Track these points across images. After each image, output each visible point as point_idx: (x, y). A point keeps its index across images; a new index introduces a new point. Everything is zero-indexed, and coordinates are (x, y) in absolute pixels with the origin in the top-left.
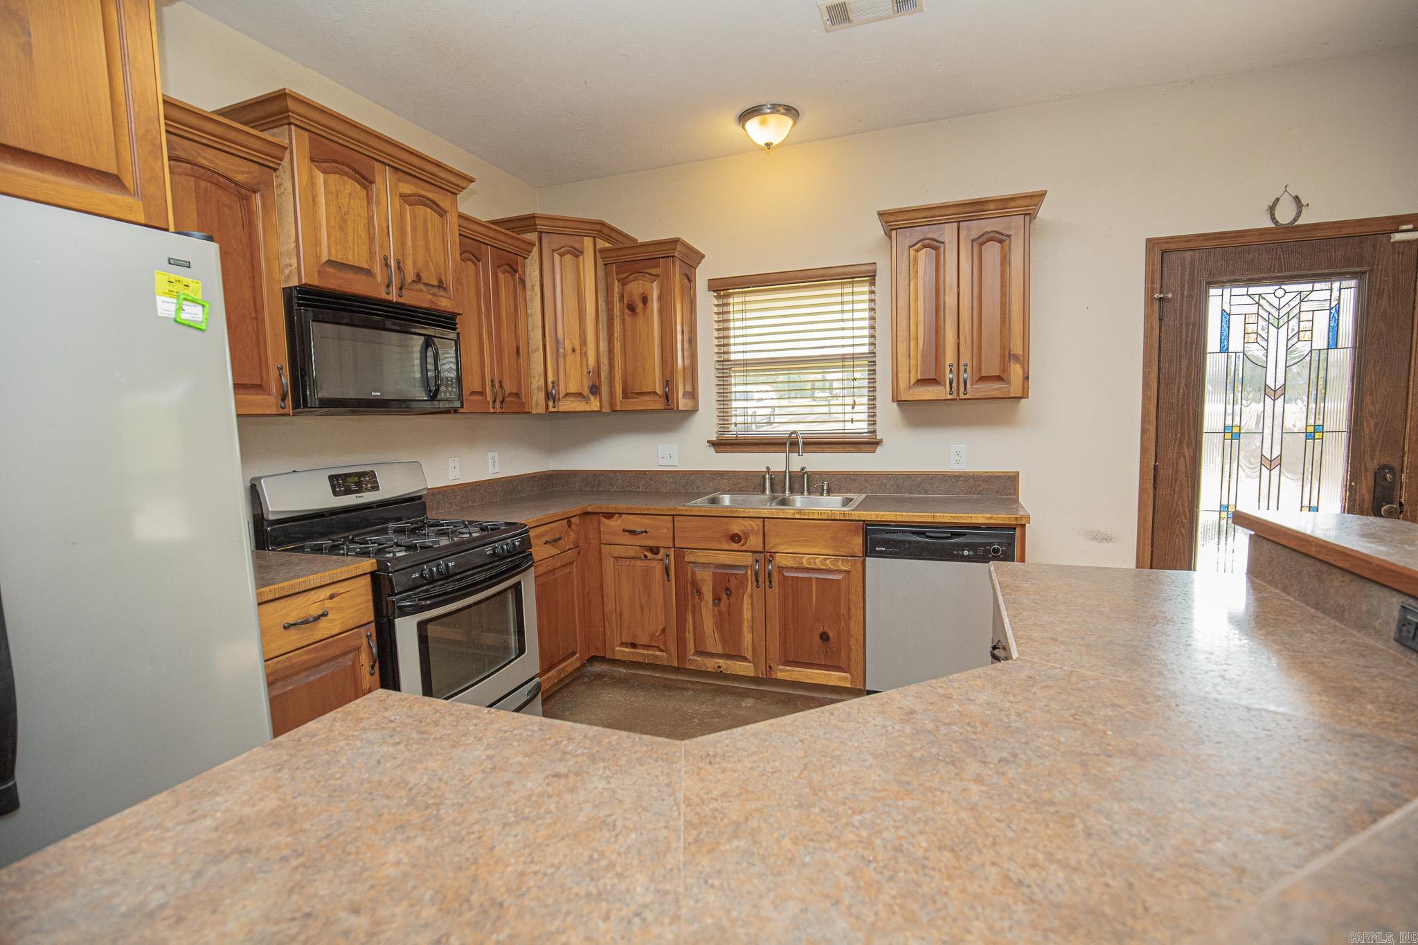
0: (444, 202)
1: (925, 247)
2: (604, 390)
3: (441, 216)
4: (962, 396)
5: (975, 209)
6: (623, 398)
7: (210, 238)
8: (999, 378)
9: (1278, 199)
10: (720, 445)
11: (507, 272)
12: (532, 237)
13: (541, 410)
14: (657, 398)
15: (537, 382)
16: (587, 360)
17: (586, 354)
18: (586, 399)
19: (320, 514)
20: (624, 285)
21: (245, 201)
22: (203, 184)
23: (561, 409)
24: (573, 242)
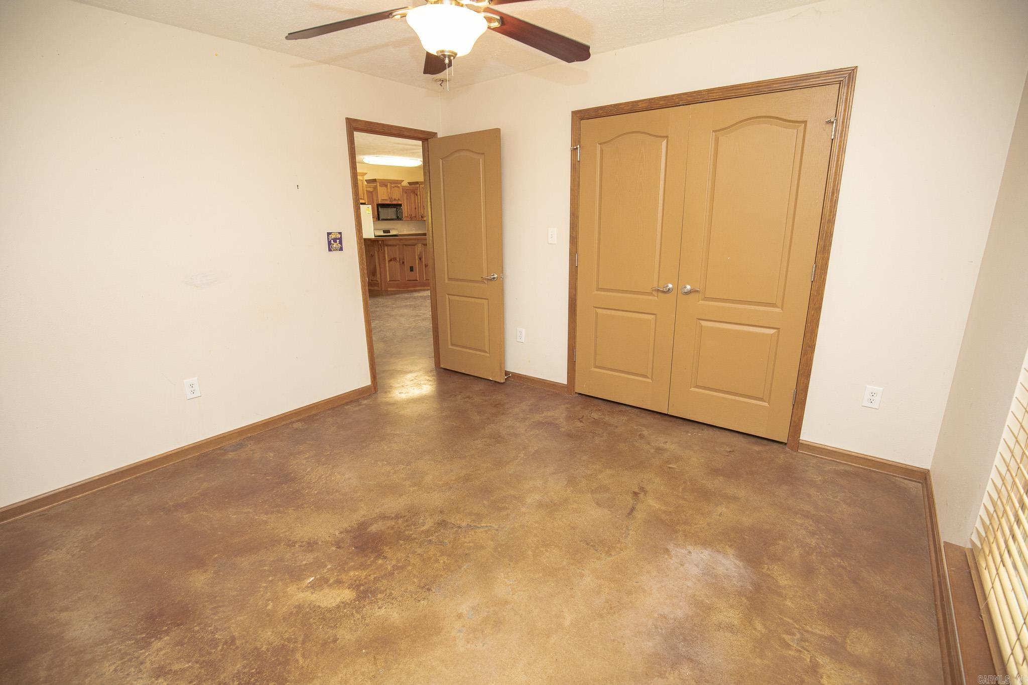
0: (399, 185)
3: (399, 188)
7: (370, 204)
11: (413, 193)
21: (372, 193)
22: (369, 193)
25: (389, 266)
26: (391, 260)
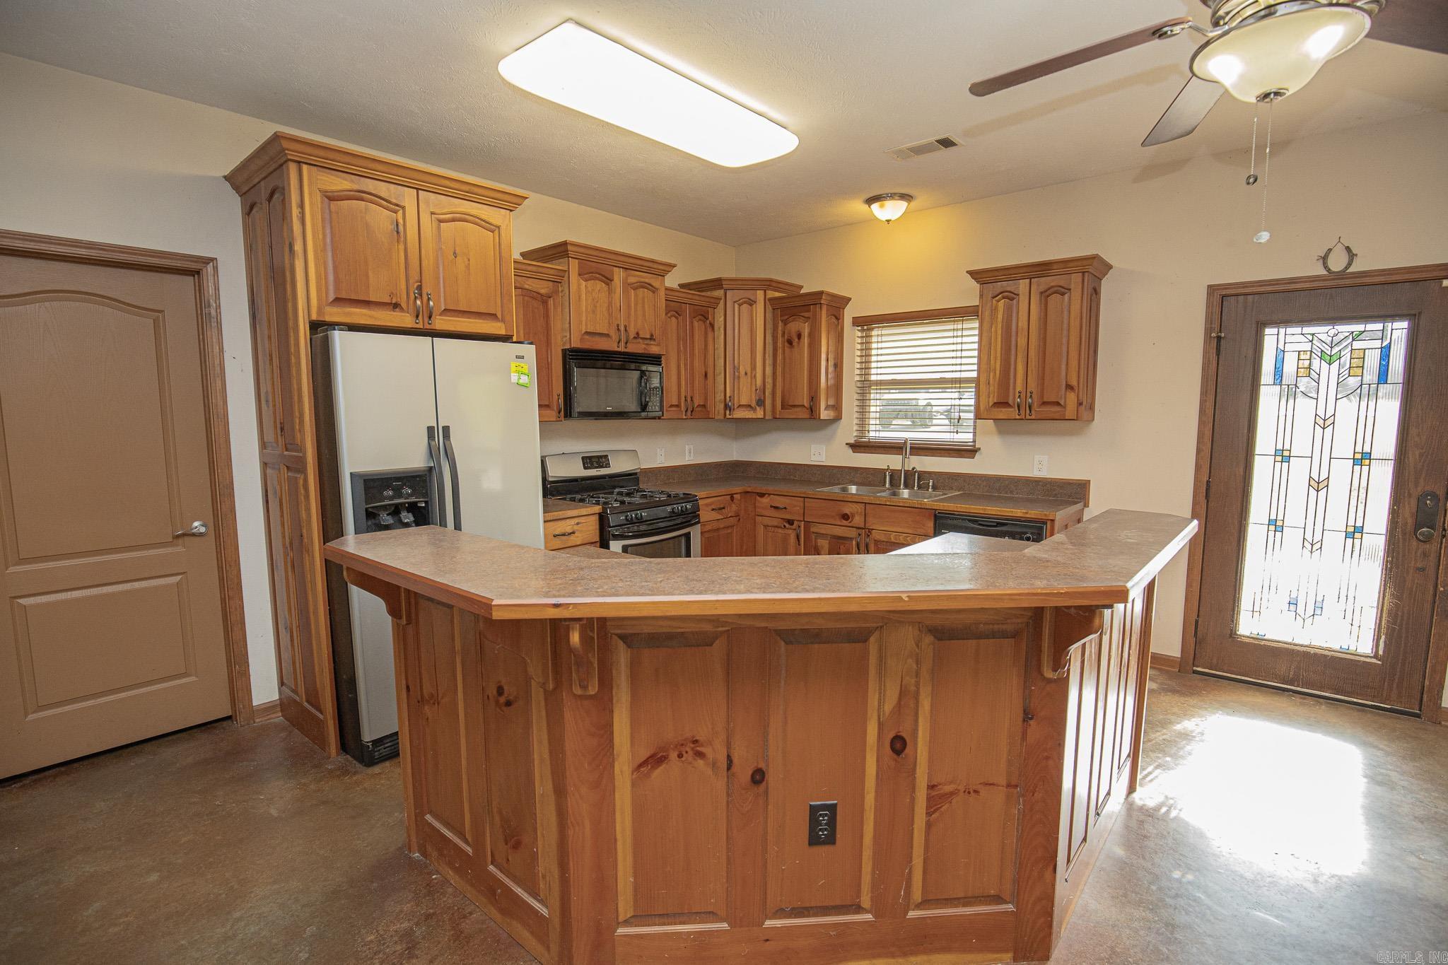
0: (656, 282)
1: (1004, 298)
2: (768, 402)
3: (654, 292)
4: (1028, 417)
5: (1041, 269)
6: (782, 409)
7: (531, 343)
8: (1058, 404)
9: (1330, 250)
10: (857, 447)
11: (700, 320)
12: (719, 293)
13: (721, 417)
14: (805, 410)
15: (720, 396)
16: (756, 381)
17: (755, 376)
18: (754, 409)
19: (575, 480)
20: (785, 324)
21: (545, 303)
22: (526, 298)
23: (735, 416)
24: (749, 294)
25: (639, 810)
26: (656, 760)
